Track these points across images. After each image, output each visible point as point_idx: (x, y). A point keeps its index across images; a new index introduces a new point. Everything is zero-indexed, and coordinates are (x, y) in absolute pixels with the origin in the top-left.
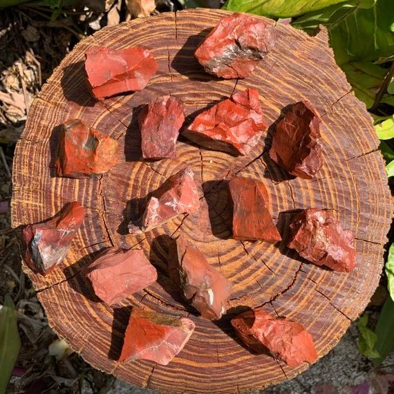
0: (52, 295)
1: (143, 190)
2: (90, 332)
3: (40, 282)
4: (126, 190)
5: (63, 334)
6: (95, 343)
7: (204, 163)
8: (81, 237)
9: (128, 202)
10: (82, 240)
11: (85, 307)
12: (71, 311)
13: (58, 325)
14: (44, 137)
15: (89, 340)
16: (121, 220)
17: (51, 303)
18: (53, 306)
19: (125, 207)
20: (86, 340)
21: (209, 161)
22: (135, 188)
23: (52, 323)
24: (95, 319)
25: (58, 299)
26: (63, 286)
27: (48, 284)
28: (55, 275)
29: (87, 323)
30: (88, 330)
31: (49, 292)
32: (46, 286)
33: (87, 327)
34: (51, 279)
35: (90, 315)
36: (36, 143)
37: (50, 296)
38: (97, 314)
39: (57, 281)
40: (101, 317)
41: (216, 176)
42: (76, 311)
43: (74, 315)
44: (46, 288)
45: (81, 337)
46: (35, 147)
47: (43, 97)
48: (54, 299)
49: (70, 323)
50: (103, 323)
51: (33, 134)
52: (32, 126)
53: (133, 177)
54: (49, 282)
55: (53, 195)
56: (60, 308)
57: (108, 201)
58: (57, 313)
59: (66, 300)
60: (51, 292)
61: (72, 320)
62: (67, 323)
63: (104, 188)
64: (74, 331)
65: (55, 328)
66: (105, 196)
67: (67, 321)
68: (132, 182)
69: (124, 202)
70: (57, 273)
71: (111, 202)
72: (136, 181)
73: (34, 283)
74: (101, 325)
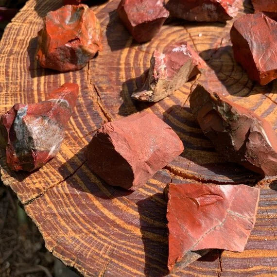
0: (46, 204)
1: (137, 70)
2: (110, 243)
3: (28, 191)
4: (118, 75)
5: (69, 256)
6: (120, 258)
7: (194, 38)
8: (76, 127)
9: (123, 85)
10: (78, 130)
11: (96, 209)
12: (77, 219)
13: (60, 244)
14: (21, 48)
15: (112, 255)
16: (120, 102)
17: (46, 214)
18: (49, 218)
19: (121, 89)
20: (106, 256)
21: (198, 36)
22: (128, 70)
23: (51, 243)
24: (113, 222)
25: (56, 207)
26: (60, 188)
27: (38, 190)
28: (47, 178)
29: (102, 230)
30: (105, 241)
31: (41, 201)
32: (37, 195)
33: (104, 237)
34: (43, 184)
35: (106, 218)
36: (13, 54)
37: (44, 206)
38: (115, 215)
39: (52, 184)
40: (121, 217)
41: (211, 45)
42: (84, 218)
43: (82, 225)
44: (37, 197)
45: (98, 254)
46: (12, 57)
47: (17, 20)
48: (50, 208)
49: (78, 237)
50: (126, 226)
51: (9, 49)
52: (7, 43)
53: (123, 61)
54: (41, 188)
55: (35, 93)
56: (59, 218)
57: (100, 88)
58: (57, 226)
60: (45, 200)
61: (81, 231)
62: (73, 239)
63: (93, 77)
64: (86, 247)
65: (57, 249)
66: (97, 84)
67: (74, 234)
68: (123, 66)
69: (119, 85)
70: (50, 174)
71: (104, 88)
72: (127, 63)
73: (19, 194)
74: (124, 229)
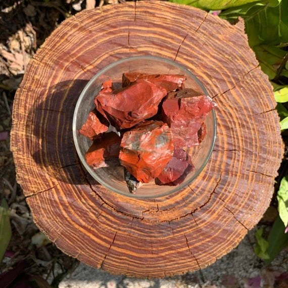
0: (37, 200)
2: (62, 228)
3: (29, 190)
5: (43, 228)
6: (65, 236)
8: (59, 160)
10: (60, 163)
11: (60, 210)
12: (50, 212)
13: (40, 221)
14: (36, 87)
15: (62, 234)
17: (36, 205)
18: (37, 208)
20: (59, 233)
23: (35, 220)
24: (66, 219)
25: (41, 202)
26: (44, 194)
28: (39, 186)
29: (60, 221)
30: (61, 226)
31: (34, 198)
32: (32, 194)
33: (60, 224)
34: (36, 189)
35: (63, 216)
36: (31, 91)
37: (35, 201)
38: (68, 215)
39: (41, 191)
40: (71, 218)
42: (53, 213)
43: (51, 215)
45: (56, 231)
46: (30, 94)
47: (37, 58)
48: (38, 203)
49: (48, 221)
50: (71, 222)
51: (29, 85)
52: (28, 79)
54: (35, 191)
55: (41, 129)
56: (42, 209)
58: (40, 213)
59: (46, 204)
60: (36, 198)
61: (50, 218)
62: (46, 221)
64: (51, 226)
65: (38, 223)
67: (47, 219)
70: (41, 184)
73: (24, 191)
74: (70, 223)
